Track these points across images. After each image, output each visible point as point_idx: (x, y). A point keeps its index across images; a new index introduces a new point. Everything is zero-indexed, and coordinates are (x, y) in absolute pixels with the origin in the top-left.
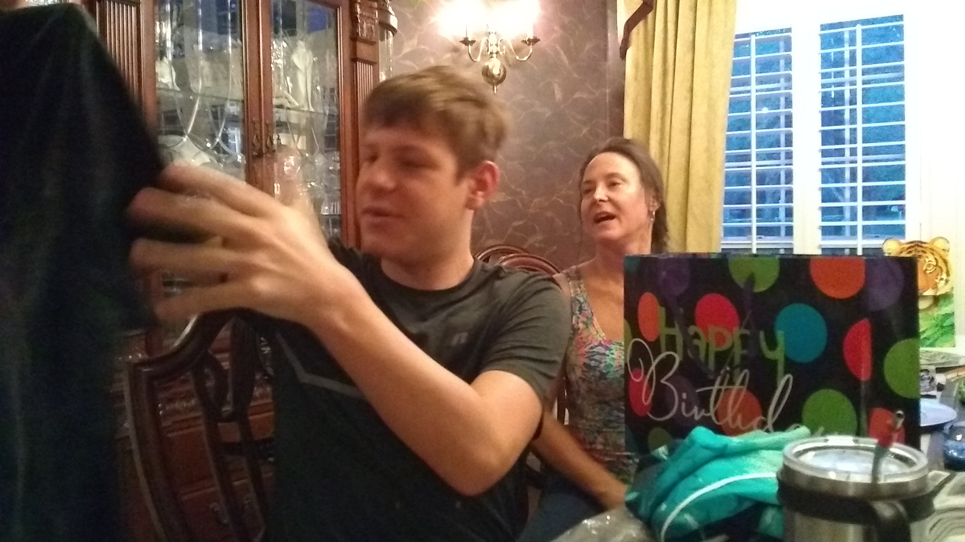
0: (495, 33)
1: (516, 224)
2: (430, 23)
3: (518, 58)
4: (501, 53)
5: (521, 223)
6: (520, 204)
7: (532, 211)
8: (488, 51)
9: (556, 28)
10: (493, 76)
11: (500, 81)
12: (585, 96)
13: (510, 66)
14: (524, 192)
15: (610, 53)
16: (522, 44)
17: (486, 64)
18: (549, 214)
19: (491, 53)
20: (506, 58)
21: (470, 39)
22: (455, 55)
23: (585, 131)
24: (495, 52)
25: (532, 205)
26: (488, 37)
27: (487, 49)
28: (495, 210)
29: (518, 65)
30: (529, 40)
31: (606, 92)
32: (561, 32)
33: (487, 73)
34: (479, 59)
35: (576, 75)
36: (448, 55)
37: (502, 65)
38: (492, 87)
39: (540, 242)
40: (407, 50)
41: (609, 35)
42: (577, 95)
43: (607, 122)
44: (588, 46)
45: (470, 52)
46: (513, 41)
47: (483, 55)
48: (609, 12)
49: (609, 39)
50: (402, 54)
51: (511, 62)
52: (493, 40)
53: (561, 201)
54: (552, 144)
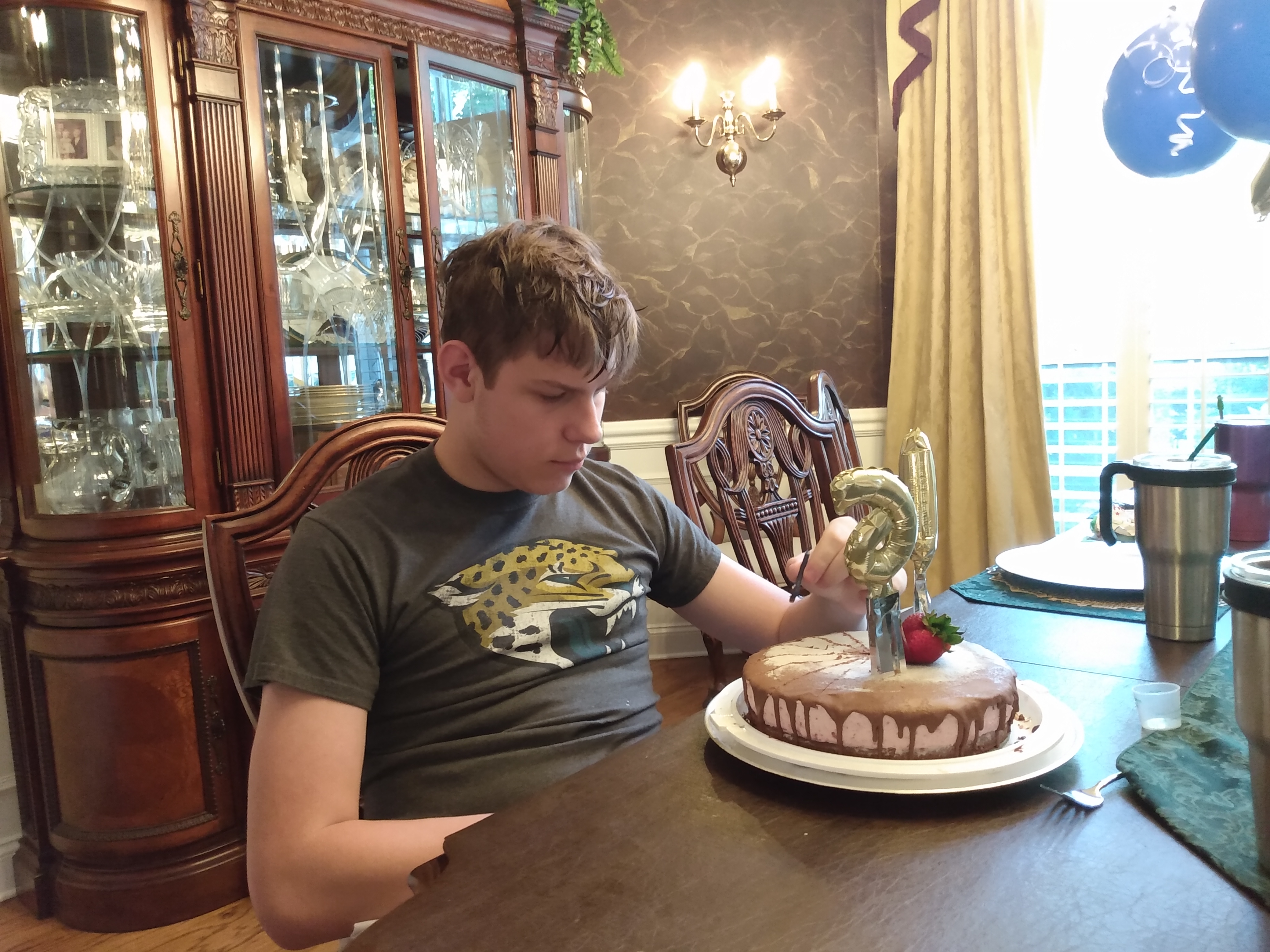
0: (732, 109)
1: (762, 345)
2: (651, 102)
3: (758, 137)
4: (738, 133)
5: (769, 343)
6: (768, 321)
7: (783, 328)
8: (722, 133)
9: (810, 97)
10: (730, 163)
11: (739, 168)
12: (848, 180)
13: (751, 148)
14: (772, 306)
15: (880, 123)
16: (764, 119)
17: (722, 148)
18: (805, 331)
19: (727, 135)
20: (747, 140)
21: (697, 118)
22: (683, 140)
23: (849, 224)
24: (731, 132)
25: (783, 321)
26: (724, 115)
27: (721, 129)
28: (737, 330)
29: (760, 147)
30: (772, 112)
31: (875, 173)
32: (816, 100)
33: (722, 159)
34: (709, 144)
35: (837, 155)
36: (674, 141)
37: (741, 149)
38: (729, 176)
39: (793, 366)
40: (623, 138)
41: (879, 100)
42: (838, 180)
43: (878, 212)
44: (852, 116)
45: (697, 134)
46: (752, 117)
47: (717, 138)
48: (878, 70)
49: (879, 105)
50: (618, 144)
51: (753, 144)
52: (729, 117)
53: (820, 315)
54: (807, 243)
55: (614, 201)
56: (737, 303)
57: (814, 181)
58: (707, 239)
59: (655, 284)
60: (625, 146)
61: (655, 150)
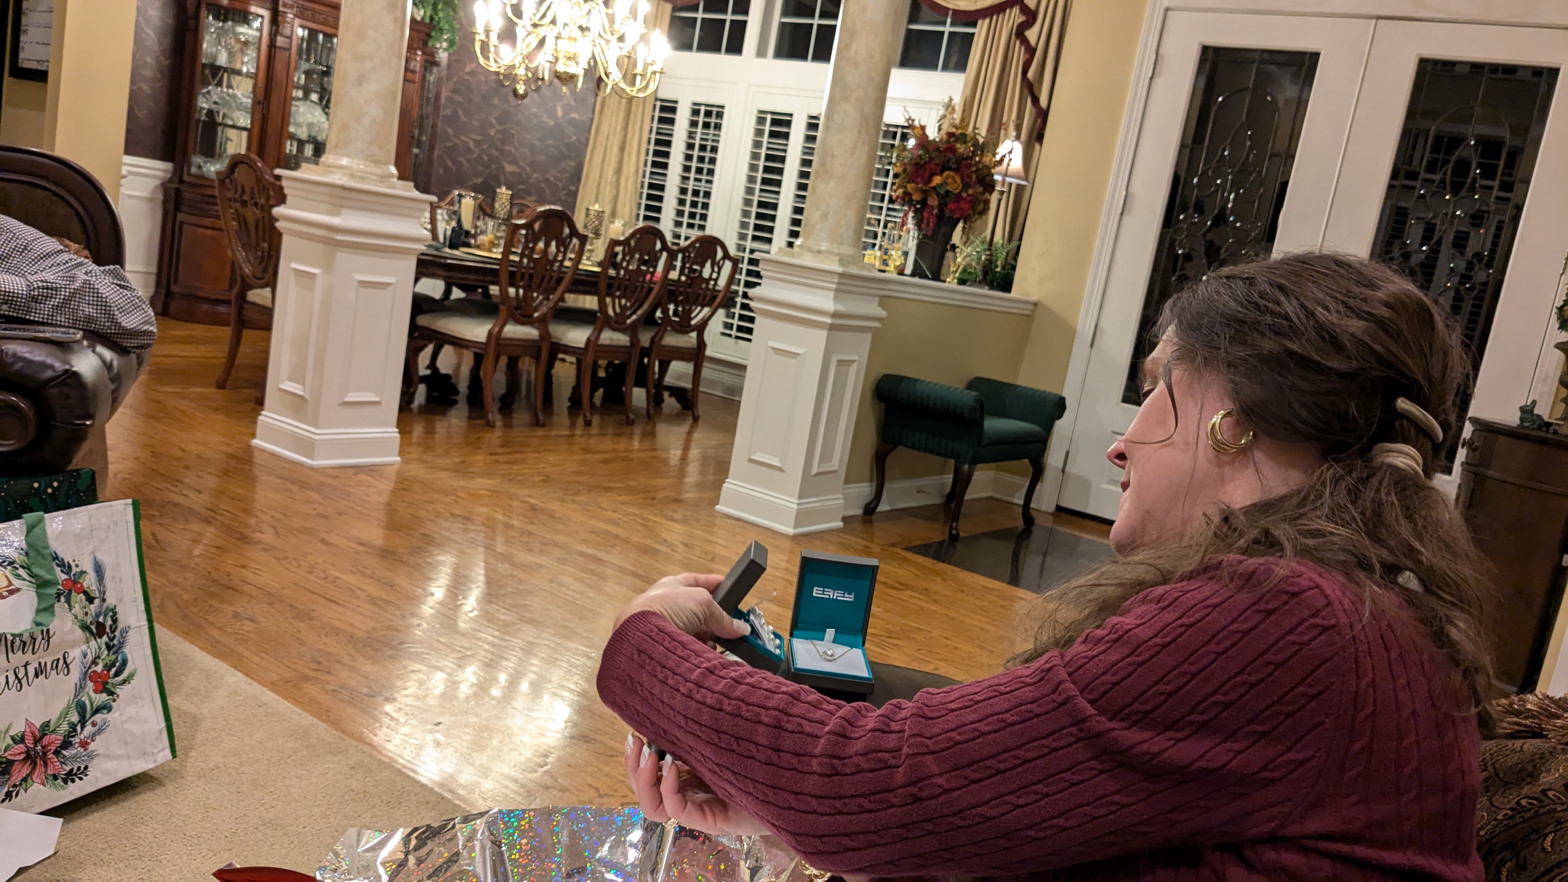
1: (521, 187)
3: (533, 86)
4: (525, 81)
7: (532, 181)
11: (524, 97)
13: (528, 91)
18: (543, 185)
19: (519, 80)
23: (574, 138)
24: (522, 79)
26: (519, 71)
27: (516, 77)
33: (515, 92)
37: (524, 90)
40: (468, 69)
42: (573, 115)
47: (512, 81)
51: (529, 88)
52: (522, 72)
54: (551, 142)
55: (457, 98)
56: (512, 163)
57: (560, 112)
58: (501, 128)
59: (471, 144)
60: (467, 73)
61: (483, 79)
